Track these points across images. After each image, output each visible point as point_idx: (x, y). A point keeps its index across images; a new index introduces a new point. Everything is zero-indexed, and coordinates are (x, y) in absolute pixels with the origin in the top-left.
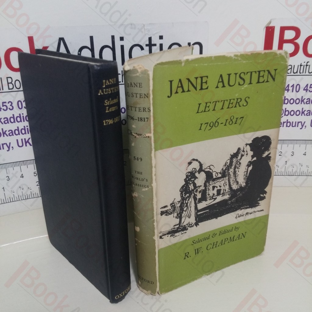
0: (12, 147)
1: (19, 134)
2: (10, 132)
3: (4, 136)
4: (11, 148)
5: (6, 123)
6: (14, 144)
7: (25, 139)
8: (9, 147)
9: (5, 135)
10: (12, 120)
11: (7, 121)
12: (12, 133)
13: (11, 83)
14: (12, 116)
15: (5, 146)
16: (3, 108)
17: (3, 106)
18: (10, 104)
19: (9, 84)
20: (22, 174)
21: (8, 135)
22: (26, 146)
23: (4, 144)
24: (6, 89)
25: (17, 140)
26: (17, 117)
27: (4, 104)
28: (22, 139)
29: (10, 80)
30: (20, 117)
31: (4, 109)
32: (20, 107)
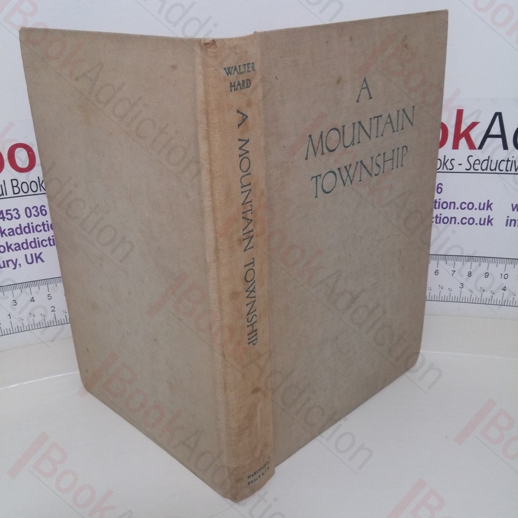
0: (20, 265)
1: (28, 248)
2: (17, 245)
3: (9, 251)
4: (18, 266)
5: (11, 235)
6: (22, 260)
7: (35, 254)
8: (15, 265)
9: (10, 250)
10: (19, 231)
11: (12, 232)
12: (19, 247)
13: (17, 186)
14: (19, 227)
15: (10, 263)
16: (6, 217)
17: (7, 214)
18: (16, 211)
19: (15, 188)
20: (33, 298)
21: (14, 249)
22: (37, 262)
23: (9, 260)
24: (10, 193)
25: (26, 256)
26: (25, 227)
27: (9, 212)
28: (31, 255)
29: (15, 183)
30: (29, 227)
31: (8, 219)
32: (29, 215)
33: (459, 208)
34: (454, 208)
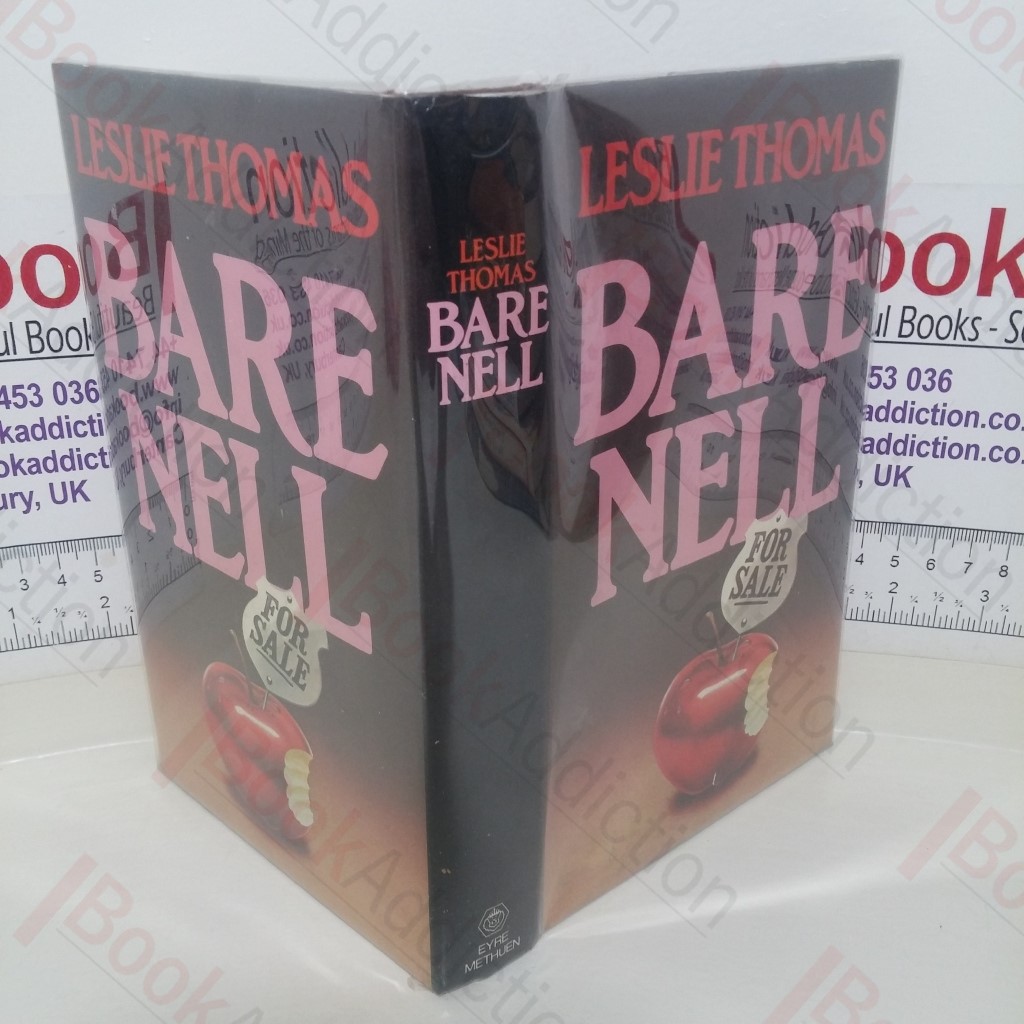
0: (38, 504)
1: (56, 469)
2: (33, 463)
3: (15, 474)
4: (34, 506)
5: (21, 441)
6: (42, 496)
7: (72, 483)
8: (28, 504)
9: (18, 471)
10: (38, 432)
11: (25, 434)
12: (37, 466)
13: (37, 336)
14: (39, 423)
15: (18, 499)
16: (13, 400)
17: (15, 395)
18: (34, 390)
19: (33, 340)
20: (63, 576)
21: (26, 470)
22: (75, 500)
23: (16, 494)
24: (23, 351)
25: (51, 485)
26: (52, 425)
27: (18, 391)
28: (63, 484)
29: (34, 329)
30: (60, 425)
31: (16, 404)
32: (61, 399)
33: (987, 426)
34: (975, 425)
